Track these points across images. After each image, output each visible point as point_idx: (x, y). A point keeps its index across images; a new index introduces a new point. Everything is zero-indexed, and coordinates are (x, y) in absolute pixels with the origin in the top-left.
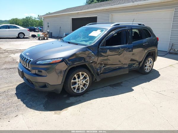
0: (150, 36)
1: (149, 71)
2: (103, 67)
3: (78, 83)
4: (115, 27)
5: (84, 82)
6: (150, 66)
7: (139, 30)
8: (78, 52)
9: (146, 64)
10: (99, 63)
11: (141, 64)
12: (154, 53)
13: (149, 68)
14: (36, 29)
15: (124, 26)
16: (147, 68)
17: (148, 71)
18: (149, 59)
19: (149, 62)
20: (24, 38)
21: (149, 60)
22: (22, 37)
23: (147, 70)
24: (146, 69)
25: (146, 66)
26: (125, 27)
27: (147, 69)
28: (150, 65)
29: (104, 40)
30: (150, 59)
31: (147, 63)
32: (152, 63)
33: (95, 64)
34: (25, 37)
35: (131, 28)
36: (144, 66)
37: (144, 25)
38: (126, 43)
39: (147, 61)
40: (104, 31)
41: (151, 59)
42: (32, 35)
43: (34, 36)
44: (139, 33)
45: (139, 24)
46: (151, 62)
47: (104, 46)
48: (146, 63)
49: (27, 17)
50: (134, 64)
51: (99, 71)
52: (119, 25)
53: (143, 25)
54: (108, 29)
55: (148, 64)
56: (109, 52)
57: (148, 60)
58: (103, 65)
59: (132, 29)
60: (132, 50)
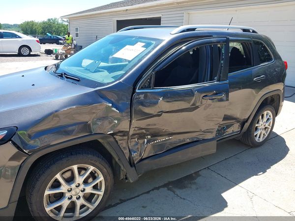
0: (269, 59)
1: (264, 138)
2: (149, 142)
3: (68, 195)
4: (183, 35)
5: (89, 189)
6: (266, 128)
7: (243, 43)
8: (65, 107)
9: (257, 125)
10: (134, 135)
11: (247, 125)
12: (275, 99)
13: (264, 132)
14: (61, 39)
15: (209, 33)
16: (258, 133)
17: (261, 140)
18: (265, 113)
19: (265, 119)
20: (29, 55)
21: (265, 115)
22: (27, 53)
23: (259, 137)
24: (256, 136)
25: (256, 129)
26: (209, 35)
27: (260, 135)
28: (267, 126)
29: (149, 72)
30: (267, 113)
31: (261, 122)
32: (271, 121)
33: (124, 135)
34: (31, 53)
35: (226, 38)
36: (252, 128)
37: (256, 33)
38: (211, 79)
39: (261, 117)
40: (152, 46)
41: (269, 112)
42: (46, 50)
43: (49, 52)
44: (242, 52)
45: (244, 30)
46: (268, 119)
47: (149, 87)
48: (258, 123)
49: (49, 20)
50: (228, 127)
51: (134, 155)
52: (194, 29)
53: (254, 32)
54: (162, 41)
55: (261, 124)
56: (163, 104)
57: (263, 116)
58: (149, 137)
59: (227, 41)
60: (227, 96)
